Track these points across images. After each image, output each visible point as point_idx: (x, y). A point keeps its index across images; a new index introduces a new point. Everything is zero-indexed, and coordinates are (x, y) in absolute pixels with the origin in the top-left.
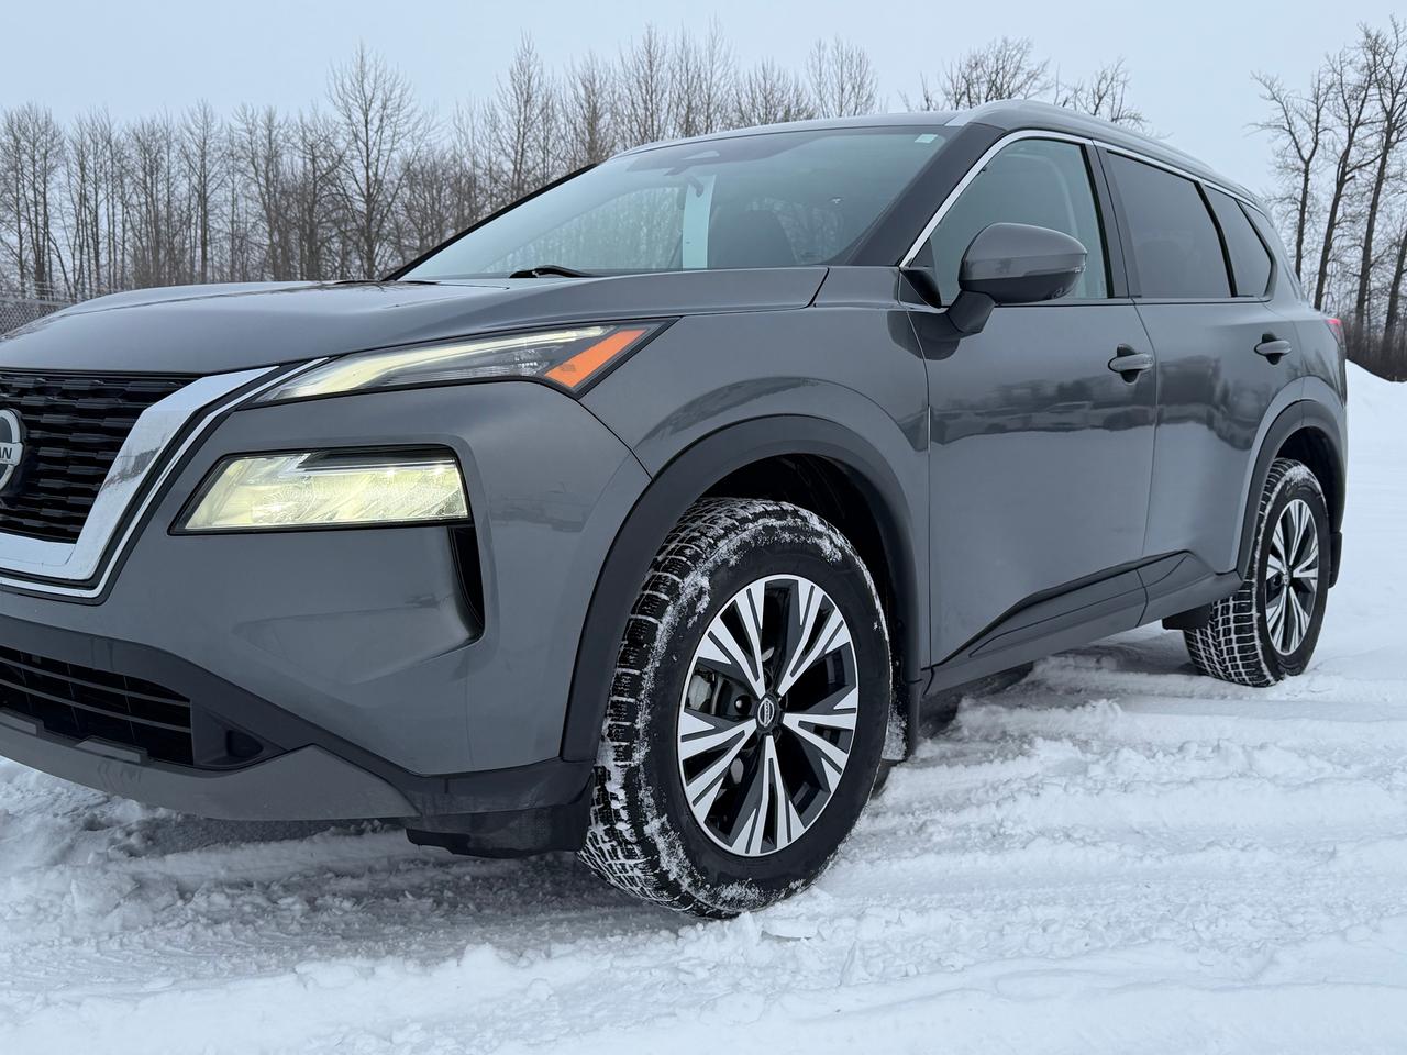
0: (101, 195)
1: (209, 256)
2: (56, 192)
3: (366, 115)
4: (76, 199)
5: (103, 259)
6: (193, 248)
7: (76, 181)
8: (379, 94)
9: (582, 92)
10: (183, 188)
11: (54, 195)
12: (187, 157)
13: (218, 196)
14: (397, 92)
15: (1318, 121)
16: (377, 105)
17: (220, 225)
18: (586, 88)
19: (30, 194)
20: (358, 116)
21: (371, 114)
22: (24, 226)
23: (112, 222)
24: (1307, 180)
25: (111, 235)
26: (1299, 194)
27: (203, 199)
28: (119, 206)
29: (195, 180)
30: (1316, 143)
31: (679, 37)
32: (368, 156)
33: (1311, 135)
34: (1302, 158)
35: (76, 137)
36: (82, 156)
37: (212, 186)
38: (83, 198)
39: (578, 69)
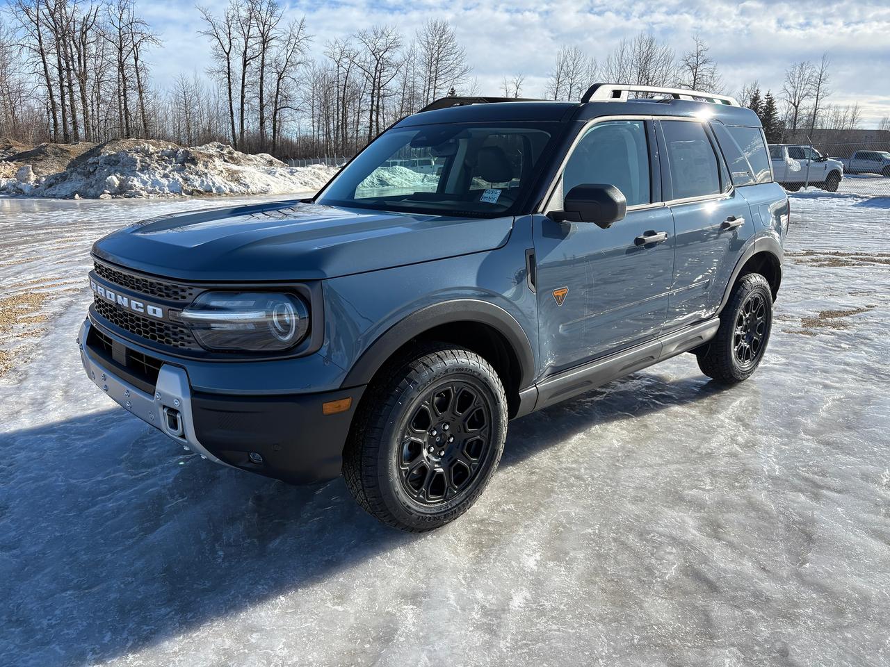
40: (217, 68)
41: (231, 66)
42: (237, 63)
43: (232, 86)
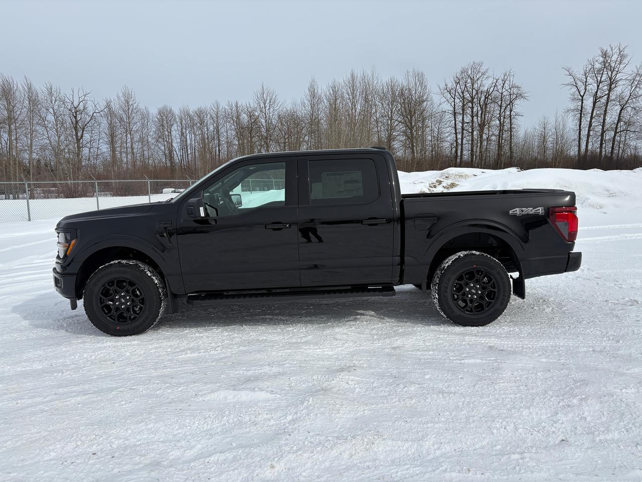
0: (187, 132)
1: (220, 149)
2: (174, 132)
3: (265, 104)
4: (180, 134)
5: (189, 152)
6: (216, 147)
7: (180, 128)
8: (269, 98)
9: (332, 92)
10: (211, 128)
11: (173, 133)
12: (212, 118)
13: (222, 130)
14: (274, 97)
15: (586, 82)
16: (268, 101)
17: (223, 139)
18: (333, 90)
19: (167, 133)
20: (262, 105)
21: (266, 104)
22: (165, 143)
23: (191, 140)
24: (582, 103)
25: (191, 144)
26: (580, 108)
27: (218, 131)
28: (193, 136)
29: (215, 125)
30: (586, 90)
31: (362, 72)
32: (266, 117)
33: (583, 87)
34: (581, 95)
35: (179, 115)
36: (181, 120)
37: (220, 127)
38: (182, 134)
39: (330, 84)
40: (572, 108)
41: (583, 105)
42: (589, 102)
43: (583, 119)
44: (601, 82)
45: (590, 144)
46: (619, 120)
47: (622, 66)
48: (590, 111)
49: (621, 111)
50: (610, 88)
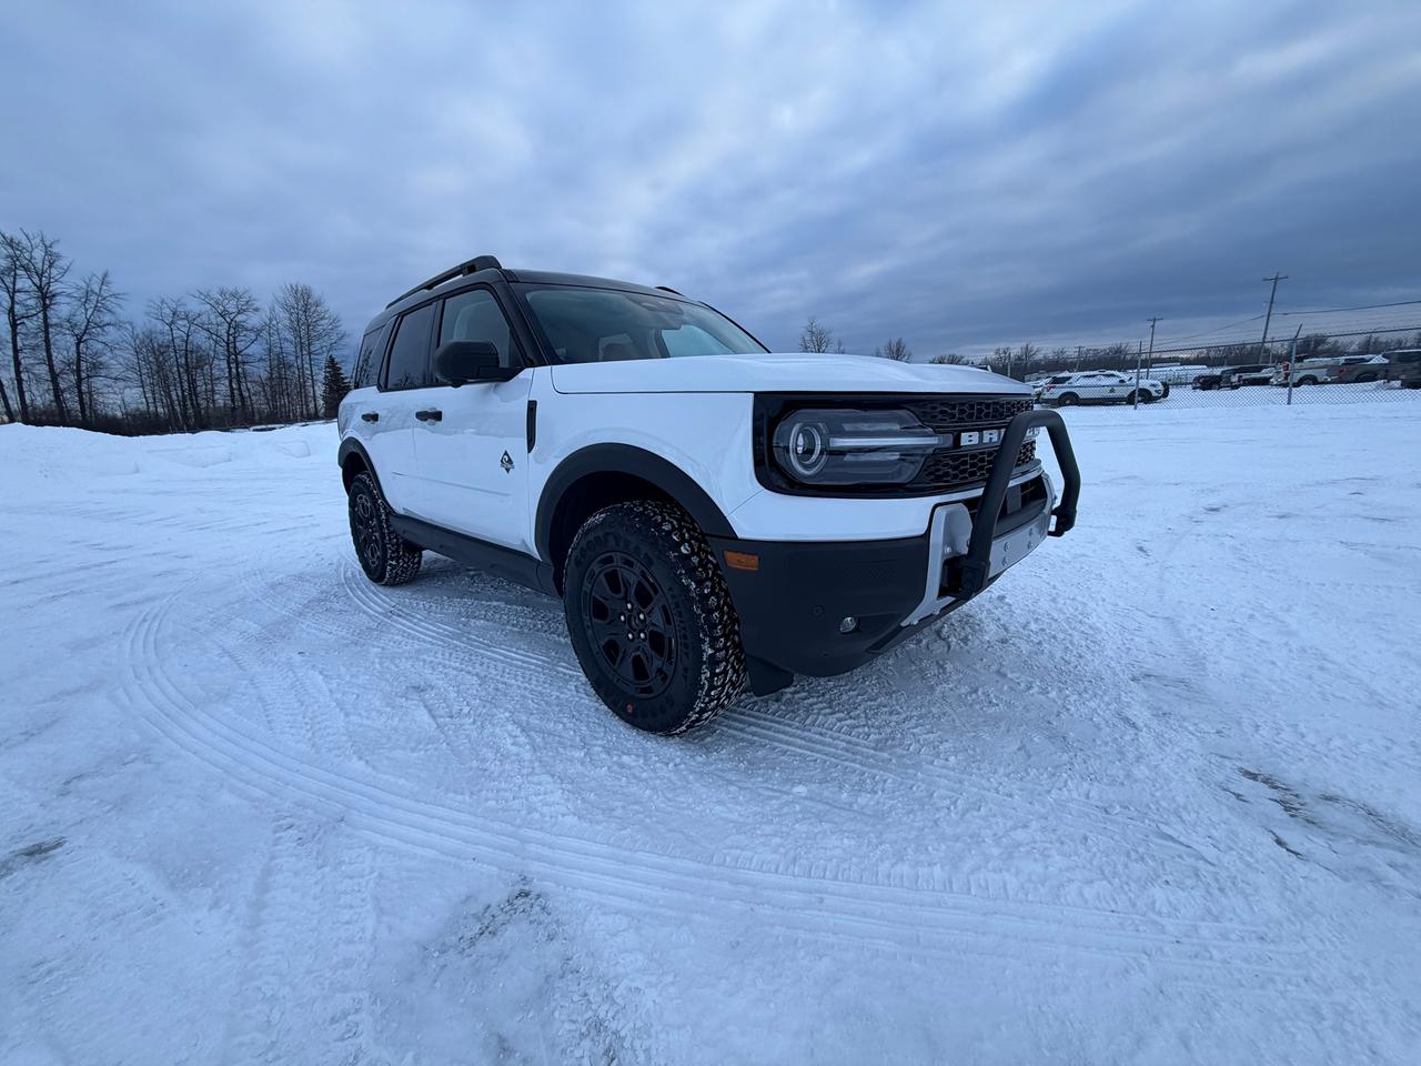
44: (14, 292)
45: (27, 395)
46: (79, 360)
47: (54, 272)
48: (9, 338)
49: (78, 345)
50: (44, 304)
